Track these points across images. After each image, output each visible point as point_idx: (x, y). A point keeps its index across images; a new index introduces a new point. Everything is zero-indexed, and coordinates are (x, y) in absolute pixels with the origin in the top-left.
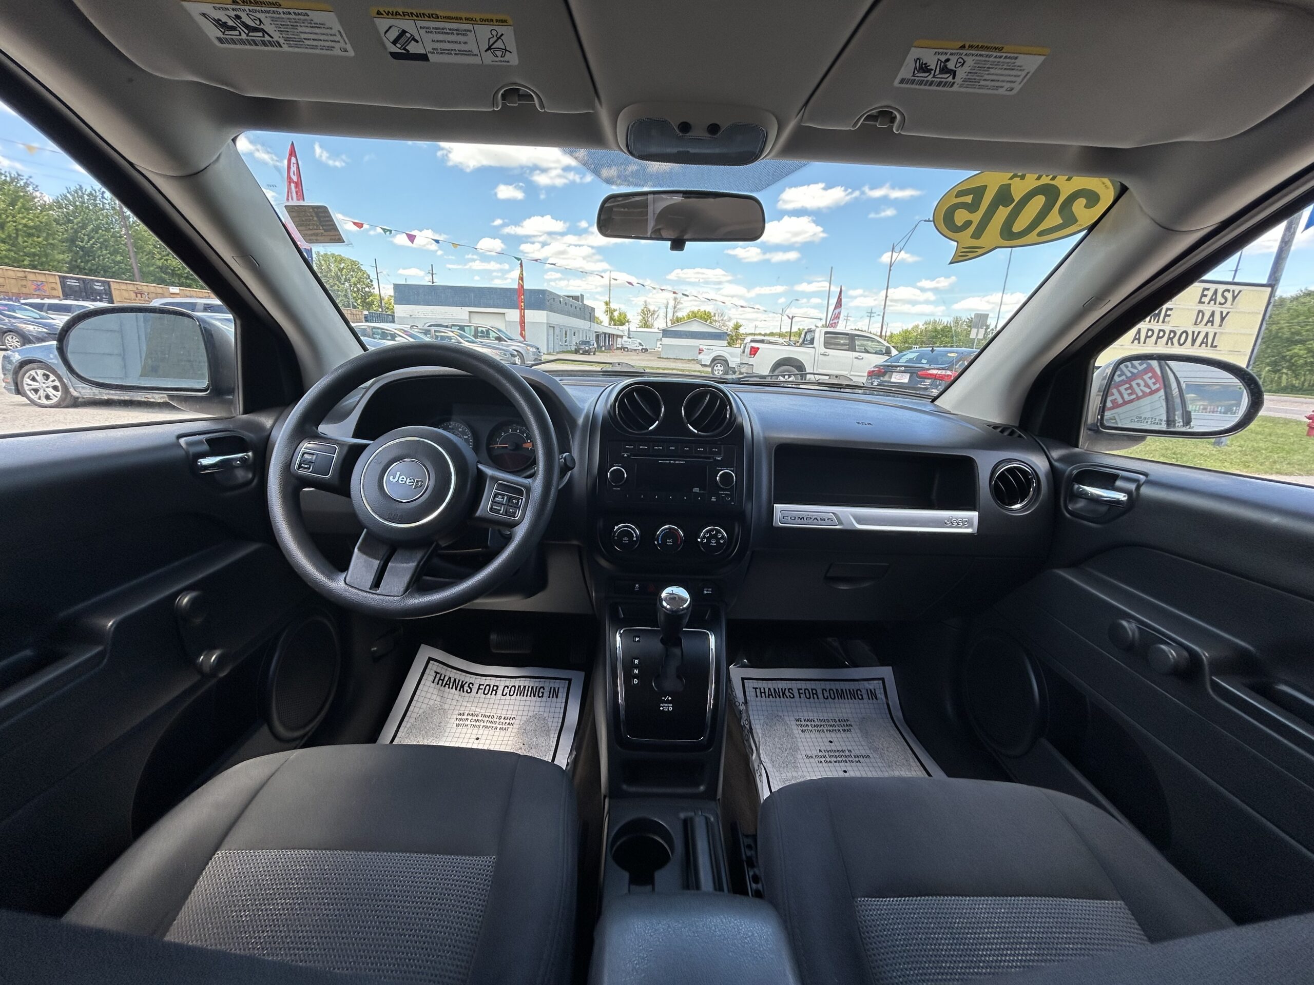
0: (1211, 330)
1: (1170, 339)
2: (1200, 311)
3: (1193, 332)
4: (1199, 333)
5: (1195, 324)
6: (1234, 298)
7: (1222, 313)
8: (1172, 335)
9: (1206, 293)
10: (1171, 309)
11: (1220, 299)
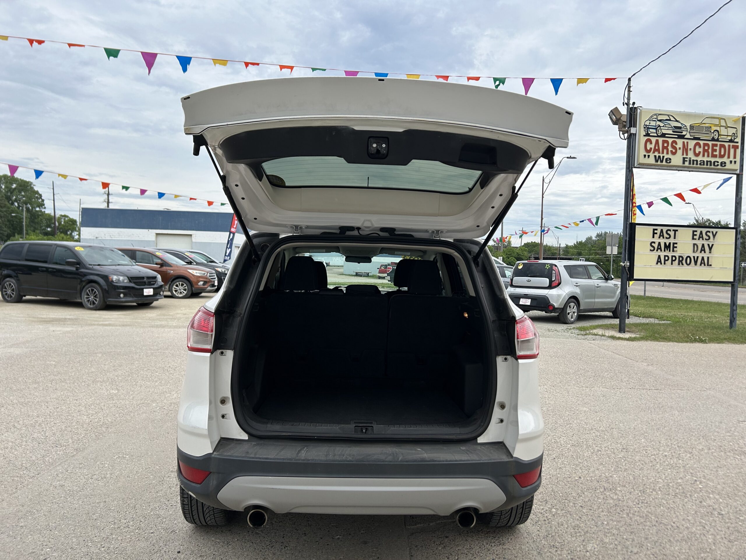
0: (705, 256)
1: (679, 261)
2: (694, 245)
3: (694, 257)
4: (698, 257)
5: (694, 252)
6: (714, 236)
7: (709, 245)
8: (681, 259)
9: (695, 233)
10: (676, 243)
11: (705, 236)
